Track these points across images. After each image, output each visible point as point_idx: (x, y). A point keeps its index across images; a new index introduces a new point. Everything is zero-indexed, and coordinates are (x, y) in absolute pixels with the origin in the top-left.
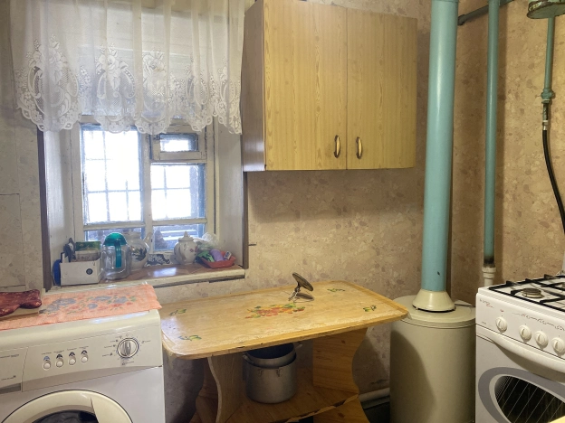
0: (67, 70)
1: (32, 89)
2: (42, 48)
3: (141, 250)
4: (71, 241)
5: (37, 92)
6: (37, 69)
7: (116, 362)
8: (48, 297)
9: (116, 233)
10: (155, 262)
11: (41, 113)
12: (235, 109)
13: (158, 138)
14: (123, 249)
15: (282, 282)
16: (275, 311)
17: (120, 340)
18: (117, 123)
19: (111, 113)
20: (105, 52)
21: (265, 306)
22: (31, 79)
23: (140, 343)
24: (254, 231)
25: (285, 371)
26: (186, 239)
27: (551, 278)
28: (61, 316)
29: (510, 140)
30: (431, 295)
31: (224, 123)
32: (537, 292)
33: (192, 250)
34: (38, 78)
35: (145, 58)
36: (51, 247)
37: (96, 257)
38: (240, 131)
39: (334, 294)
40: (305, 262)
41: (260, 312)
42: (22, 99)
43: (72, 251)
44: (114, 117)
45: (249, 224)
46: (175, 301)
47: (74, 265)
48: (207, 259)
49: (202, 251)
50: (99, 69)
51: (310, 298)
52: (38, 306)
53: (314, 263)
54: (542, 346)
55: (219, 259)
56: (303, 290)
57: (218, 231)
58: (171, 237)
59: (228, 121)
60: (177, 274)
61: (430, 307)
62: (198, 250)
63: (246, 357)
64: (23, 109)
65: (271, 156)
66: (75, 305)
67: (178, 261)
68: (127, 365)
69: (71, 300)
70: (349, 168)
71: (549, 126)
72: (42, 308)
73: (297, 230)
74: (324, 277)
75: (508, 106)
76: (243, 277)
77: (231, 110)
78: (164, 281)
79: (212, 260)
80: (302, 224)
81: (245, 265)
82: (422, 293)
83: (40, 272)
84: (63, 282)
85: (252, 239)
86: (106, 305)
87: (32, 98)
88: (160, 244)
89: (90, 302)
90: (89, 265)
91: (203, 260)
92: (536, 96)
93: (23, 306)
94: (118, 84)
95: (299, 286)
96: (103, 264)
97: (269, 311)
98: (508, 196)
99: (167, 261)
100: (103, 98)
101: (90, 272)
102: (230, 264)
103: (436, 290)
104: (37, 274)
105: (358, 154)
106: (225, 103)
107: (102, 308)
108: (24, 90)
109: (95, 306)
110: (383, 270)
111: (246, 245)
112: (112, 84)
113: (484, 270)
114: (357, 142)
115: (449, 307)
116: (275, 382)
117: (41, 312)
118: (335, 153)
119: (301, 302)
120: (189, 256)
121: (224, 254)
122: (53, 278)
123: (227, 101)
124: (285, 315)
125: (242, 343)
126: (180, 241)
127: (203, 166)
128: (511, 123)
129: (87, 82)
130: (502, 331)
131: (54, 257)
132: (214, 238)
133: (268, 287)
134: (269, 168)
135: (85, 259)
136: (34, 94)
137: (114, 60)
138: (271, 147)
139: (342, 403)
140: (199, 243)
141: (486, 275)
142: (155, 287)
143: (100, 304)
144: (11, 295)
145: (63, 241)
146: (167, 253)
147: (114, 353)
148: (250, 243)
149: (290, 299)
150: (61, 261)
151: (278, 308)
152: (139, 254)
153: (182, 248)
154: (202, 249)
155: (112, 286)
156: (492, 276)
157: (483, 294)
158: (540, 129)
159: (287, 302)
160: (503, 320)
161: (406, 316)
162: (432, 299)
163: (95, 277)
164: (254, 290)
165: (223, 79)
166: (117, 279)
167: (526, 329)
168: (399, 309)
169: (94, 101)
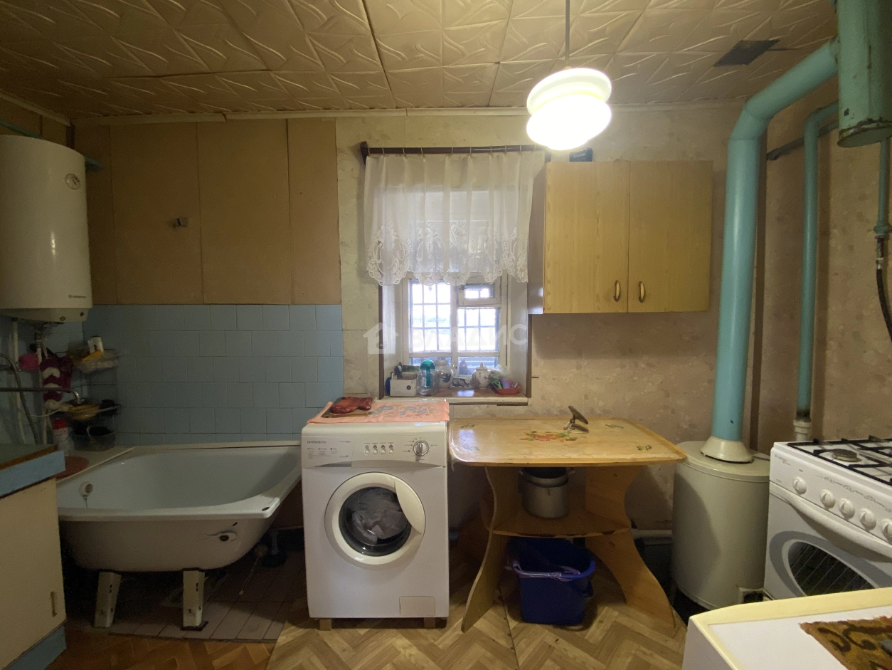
0: (397, 241)
1: (375, 256)
2: (383, 227)
3: (447, 375)
4: (400, 364)
5: (379, 258)
6: (379, 242)
7: (412, 458)
8: (378, 403)
9: (429, 360)
10: (458, 385)
11: (381, 273)
12: (523, 261)
13: (463, 288)
14: (432, 372)
15: (562, 412)
16: (548, 437)
17: (415, 441)
18: (431, 278)
19: (426, 271)
20: (424, 226)
21: (540, 432)
22: (375, 248)
23: (430, 446)
24: (537, 366)
25: (556, 492)
26: (482, 369)
27: (878, 441)
28: (380, 419)
29: (835, 281)
30: (723, 444)
31: (514, 275)
32: (850, 455)
33: (485, 378)
34: (379, 249)
35: (452, 227)
36: (385, 368)
37: (414, 377)
38: (526, 280)
39: (612, 429)
40: (586, 397)
41: (535, 436)
42: (369, 265)
43: (401, 371)
44: (428, 273)
45: (533, 358)
46: (469, 417)
47: (400, 381)
48: (497, 386)
49: (494, 379)
50: (418, 239)
51: (585, 430)
52: (369, 409)
53: (596, 399)
54: (848, 516)
55: (506, 386)
56: (577, 422)
57: (508, 364)
58: (472, 367)
59: (516, 272)
60: (475, 396)
61: (721, 456)
62: (491, 378)
63: (522, 473)
64: (370, 271)
65: (549, 301)
66: (392, 411)
67: (475, 385)
68: (420, 461)
69: (391, 408)
70: (630, 311)
71: (885, 264)
72: (371, 411)
73: (579, 367)
74: (606, 414)
75: (833, 243)
76: (526, 404)
77: (519, 263)
78: (461, 400)
79: (500, 388)
80: (584, 362)
81: (528, 395)
82: (713, 441)
83: (377, 384)
84: (391, 394)
85: (535, 372)
86: (411, 414)
87: (376, 263)
88: (463, 370)
89: (402, 410)
90: (409, 383)
91: (494, 386)
92: (869, 231)
93: (360, 408)
94: (432, 249)
95: (574, 418)
96: (419, 383)
97: (542, 437)
98: (832, 345)
99: (467, 385)
100: (421, 260)
101: (409, 388)
102: (516, 392)
103: (730, 439)
104: (375, 384)
105: (640, 298)
106: (514, 258)
107: (408, 416)
108: (370, 258)
109: (404, 413)
110: (673, 412)
111: (529, 377)
112: (428, 249)
113: (795, 423)
114: (640, 286)
115: (746, 458)
116: (547, 499)
117: (370, 413)
118: (615, 297)
119: (575, 433)
120: (483, 382)
121: (512, 383)
122: (385, 390)
123: (516, 255)
124: (557, 443)
125: (512, 459)
126: (477, 369)
127: (498, 309)
128: (837, 261)
129: (410, 249)
130: (801, 492)
131: (386, 376)
132: (505, 369)
133: (548, 416)
134: (547, 312)
135: (408, 378)
136: (377, 261)
137: (429, 231)
138: (549, 294)
139: (611, 533)
140: (492, 372)
141: (797, 430)
142: (450, 404)
143: (408, 412)
144: (355, 399)
145: (394, 364)
146: (468, 378)
147: (411, 451)
148: (533, 375)
149: (565, 429)
150: (390, 378)
151: (551, 435)
152: (445, 377)
153: (477, 376)
154: (494, 377)
155: (425, 400)
156: (805, 431)
157: (780, 449)
158: (873, 269)
159: (562, 431)
160: (801, 481)
161: (684, 460)
162: (723, 448)
163: (413, 392)
164: (535, 416)
165: (513, 238)
166: (428, 395)
167: (830, 495)
168: (677, 452)
169: (415, 262)
